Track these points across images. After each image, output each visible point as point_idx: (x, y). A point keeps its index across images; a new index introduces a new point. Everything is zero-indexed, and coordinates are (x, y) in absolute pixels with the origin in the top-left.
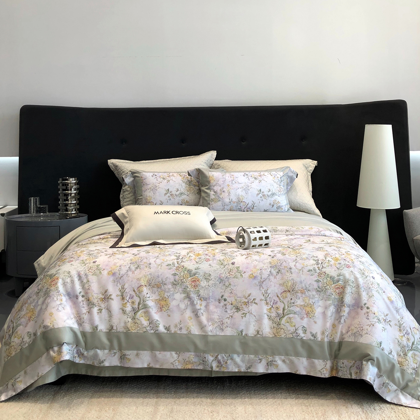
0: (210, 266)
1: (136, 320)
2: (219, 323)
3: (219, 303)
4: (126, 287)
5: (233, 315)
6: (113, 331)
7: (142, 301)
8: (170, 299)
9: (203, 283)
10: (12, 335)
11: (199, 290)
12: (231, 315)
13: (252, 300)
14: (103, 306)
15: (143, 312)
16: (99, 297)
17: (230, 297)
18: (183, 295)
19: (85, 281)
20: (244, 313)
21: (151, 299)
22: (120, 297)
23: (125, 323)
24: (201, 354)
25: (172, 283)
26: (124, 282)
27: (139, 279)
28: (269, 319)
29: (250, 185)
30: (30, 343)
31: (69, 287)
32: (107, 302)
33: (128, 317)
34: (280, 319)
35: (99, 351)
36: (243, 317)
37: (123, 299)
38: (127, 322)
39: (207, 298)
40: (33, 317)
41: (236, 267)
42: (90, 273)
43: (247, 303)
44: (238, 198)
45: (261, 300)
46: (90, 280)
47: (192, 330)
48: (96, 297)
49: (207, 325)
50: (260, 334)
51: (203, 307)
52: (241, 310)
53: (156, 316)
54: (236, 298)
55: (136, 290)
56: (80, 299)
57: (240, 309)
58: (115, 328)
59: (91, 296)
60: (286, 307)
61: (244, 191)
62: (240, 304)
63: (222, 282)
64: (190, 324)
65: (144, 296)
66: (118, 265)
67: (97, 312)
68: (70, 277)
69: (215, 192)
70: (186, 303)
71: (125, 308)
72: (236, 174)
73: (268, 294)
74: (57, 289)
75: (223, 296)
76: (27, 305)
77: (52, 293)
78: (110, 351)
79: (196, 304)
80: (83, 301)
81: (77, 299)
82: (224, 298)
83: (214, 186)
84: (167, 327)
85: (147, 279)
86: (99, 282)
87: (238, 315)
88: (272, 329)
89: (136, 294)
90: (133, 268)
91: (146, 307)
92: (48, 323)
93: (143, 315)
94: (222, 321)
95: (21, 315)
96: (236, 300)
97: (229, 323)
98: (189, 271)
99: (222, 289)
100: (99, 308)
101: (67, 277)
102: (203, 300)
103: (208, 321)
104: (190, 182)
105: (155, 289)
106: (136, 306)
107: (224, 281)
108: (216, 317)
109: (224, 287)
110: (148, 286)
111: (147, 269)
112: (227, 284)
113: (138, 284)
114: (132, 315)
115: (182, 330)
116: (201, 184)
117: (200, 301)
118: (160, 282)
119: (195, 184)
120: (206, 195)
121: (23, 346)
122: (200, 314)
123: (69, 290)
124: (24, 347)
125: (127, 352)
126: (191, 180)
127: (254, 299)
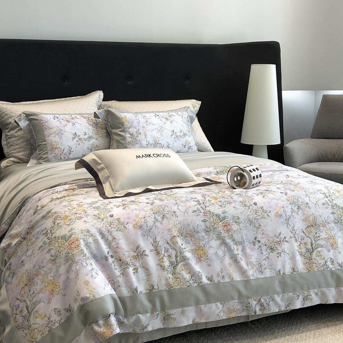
0: (235, 209)
1: (177, 274)
2: (257, 266)
3: (254, 245)
4: (158, 240)
5: (269, 255)
6: (154, 291)
7: (179, 254)
8: (206, 248)
9: (235, 227)
10: (30, 316)
11: (232, 235)
12: (267, 256)
13: (283, 239)
14: (138, 265)
15: (182, 265)
16: (131, 256)
17: (263, 238)
18: (218, 242)
19: (110, 238)
20: (279, 253)
21: (187, 249)
22: (153, 252)
23: (167, 280)
24: (245, 300)
25: (205, 230)
26: (155, 235)
27: (169, 229)
28: (301, 255)
29: (163, 126)
30: (62, 321)
31: (94, 248)
32: (141, 259)
33: (168, 272)
34: (310, 254)
35: (140, 316)
36: (279, 256)
37: (158, 253)
38: (168, 278)
39: (242, 242)
40: (57, 290)
41: (260, 207)
42: (113, 229)
43: (279, 242)
44: (155, 140)
45: (291, 237)
46: (116, 237)
47: (234, 276)
48: (128, 256)
49: (248, 269)
50: (295, 272)
51: (240, 252)
52: (276, 250)
53: (197, 268)
54: (269, 239)
55: (169, 242)
56: (111, 260)
57: (274, 248)
58: (156, 287)
59: (122, 255)
60: (314, 242)
61: (159, 133)
62: (273, 244)
63: (252, 224)
64: (231, 271)
65: (180, 247)
66: (141, 216)
67: (133, 273)
68: (91, 236)
69: (131, 135)
70: (223, 249)
71: (163, 264)
72: (147, 115)
73: (295, 231)
74: (82, 251)
75: (256, 238)
76: (40, 277)
77: (77, 258)
78: (152, 313)
79: (233, 249)
80: (113, 262)
81: (107, 260)
82: (257, 239)
83: (129, 128)
84: (209, 277)
85: (177, 229)
86: (127, 238)
87: (273, 255)
88: (305, 264)
89: (170, 246)
90: (159, 218)
91: (184, 259)
92: (85, 293)
93: (183, 268)
94: (260, 263)
95: (34, 290)
96: (269, 240)
97: (266, 264)
98: (218, 216)
99: (253, 231)
100: (135, 267)
101: (88, 237)
102: (238, 244)
103: (248, 265)
104: (96, 125)
105: (189, 239)
106: (174, 259)
107: (253, 223)
108: (253, 260)
109: (255, 229)
110: (180, 236)
111: (174, 218)
112: (257, 225)
113: (170, 235)
114: (171, 270)
115: (225, 279)
116: (111, 126)
117: (236, 246)
118: (192, 231)
119: (101, 126)
120: (121, 138)
121: (52, 327)
122: (239, 259)
123: (95, 252)
124: (54, 328)
125: (172, 312)
126: (97, 122)
127: (284, 238)
